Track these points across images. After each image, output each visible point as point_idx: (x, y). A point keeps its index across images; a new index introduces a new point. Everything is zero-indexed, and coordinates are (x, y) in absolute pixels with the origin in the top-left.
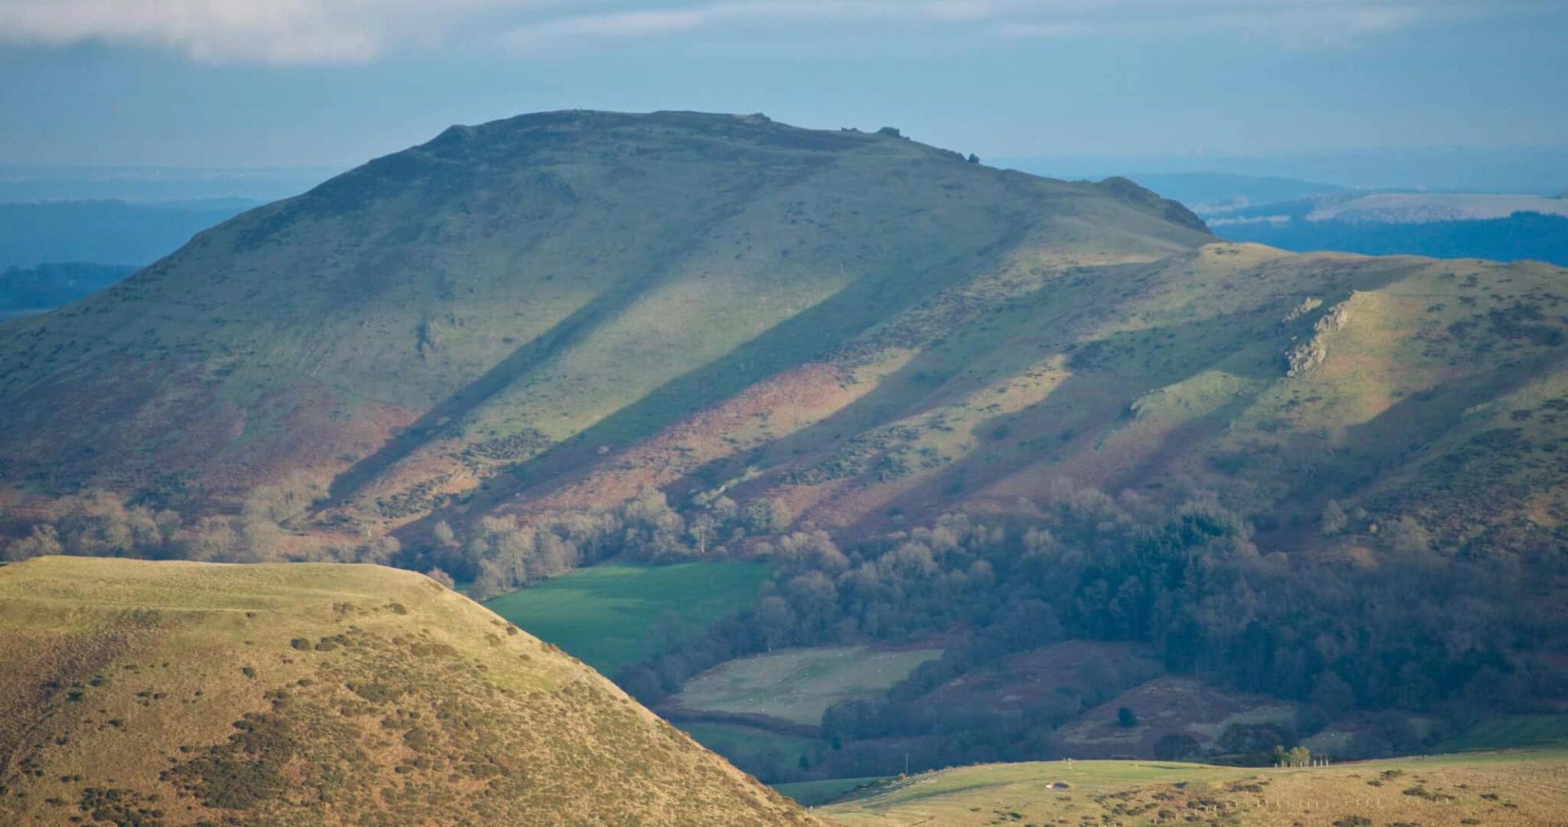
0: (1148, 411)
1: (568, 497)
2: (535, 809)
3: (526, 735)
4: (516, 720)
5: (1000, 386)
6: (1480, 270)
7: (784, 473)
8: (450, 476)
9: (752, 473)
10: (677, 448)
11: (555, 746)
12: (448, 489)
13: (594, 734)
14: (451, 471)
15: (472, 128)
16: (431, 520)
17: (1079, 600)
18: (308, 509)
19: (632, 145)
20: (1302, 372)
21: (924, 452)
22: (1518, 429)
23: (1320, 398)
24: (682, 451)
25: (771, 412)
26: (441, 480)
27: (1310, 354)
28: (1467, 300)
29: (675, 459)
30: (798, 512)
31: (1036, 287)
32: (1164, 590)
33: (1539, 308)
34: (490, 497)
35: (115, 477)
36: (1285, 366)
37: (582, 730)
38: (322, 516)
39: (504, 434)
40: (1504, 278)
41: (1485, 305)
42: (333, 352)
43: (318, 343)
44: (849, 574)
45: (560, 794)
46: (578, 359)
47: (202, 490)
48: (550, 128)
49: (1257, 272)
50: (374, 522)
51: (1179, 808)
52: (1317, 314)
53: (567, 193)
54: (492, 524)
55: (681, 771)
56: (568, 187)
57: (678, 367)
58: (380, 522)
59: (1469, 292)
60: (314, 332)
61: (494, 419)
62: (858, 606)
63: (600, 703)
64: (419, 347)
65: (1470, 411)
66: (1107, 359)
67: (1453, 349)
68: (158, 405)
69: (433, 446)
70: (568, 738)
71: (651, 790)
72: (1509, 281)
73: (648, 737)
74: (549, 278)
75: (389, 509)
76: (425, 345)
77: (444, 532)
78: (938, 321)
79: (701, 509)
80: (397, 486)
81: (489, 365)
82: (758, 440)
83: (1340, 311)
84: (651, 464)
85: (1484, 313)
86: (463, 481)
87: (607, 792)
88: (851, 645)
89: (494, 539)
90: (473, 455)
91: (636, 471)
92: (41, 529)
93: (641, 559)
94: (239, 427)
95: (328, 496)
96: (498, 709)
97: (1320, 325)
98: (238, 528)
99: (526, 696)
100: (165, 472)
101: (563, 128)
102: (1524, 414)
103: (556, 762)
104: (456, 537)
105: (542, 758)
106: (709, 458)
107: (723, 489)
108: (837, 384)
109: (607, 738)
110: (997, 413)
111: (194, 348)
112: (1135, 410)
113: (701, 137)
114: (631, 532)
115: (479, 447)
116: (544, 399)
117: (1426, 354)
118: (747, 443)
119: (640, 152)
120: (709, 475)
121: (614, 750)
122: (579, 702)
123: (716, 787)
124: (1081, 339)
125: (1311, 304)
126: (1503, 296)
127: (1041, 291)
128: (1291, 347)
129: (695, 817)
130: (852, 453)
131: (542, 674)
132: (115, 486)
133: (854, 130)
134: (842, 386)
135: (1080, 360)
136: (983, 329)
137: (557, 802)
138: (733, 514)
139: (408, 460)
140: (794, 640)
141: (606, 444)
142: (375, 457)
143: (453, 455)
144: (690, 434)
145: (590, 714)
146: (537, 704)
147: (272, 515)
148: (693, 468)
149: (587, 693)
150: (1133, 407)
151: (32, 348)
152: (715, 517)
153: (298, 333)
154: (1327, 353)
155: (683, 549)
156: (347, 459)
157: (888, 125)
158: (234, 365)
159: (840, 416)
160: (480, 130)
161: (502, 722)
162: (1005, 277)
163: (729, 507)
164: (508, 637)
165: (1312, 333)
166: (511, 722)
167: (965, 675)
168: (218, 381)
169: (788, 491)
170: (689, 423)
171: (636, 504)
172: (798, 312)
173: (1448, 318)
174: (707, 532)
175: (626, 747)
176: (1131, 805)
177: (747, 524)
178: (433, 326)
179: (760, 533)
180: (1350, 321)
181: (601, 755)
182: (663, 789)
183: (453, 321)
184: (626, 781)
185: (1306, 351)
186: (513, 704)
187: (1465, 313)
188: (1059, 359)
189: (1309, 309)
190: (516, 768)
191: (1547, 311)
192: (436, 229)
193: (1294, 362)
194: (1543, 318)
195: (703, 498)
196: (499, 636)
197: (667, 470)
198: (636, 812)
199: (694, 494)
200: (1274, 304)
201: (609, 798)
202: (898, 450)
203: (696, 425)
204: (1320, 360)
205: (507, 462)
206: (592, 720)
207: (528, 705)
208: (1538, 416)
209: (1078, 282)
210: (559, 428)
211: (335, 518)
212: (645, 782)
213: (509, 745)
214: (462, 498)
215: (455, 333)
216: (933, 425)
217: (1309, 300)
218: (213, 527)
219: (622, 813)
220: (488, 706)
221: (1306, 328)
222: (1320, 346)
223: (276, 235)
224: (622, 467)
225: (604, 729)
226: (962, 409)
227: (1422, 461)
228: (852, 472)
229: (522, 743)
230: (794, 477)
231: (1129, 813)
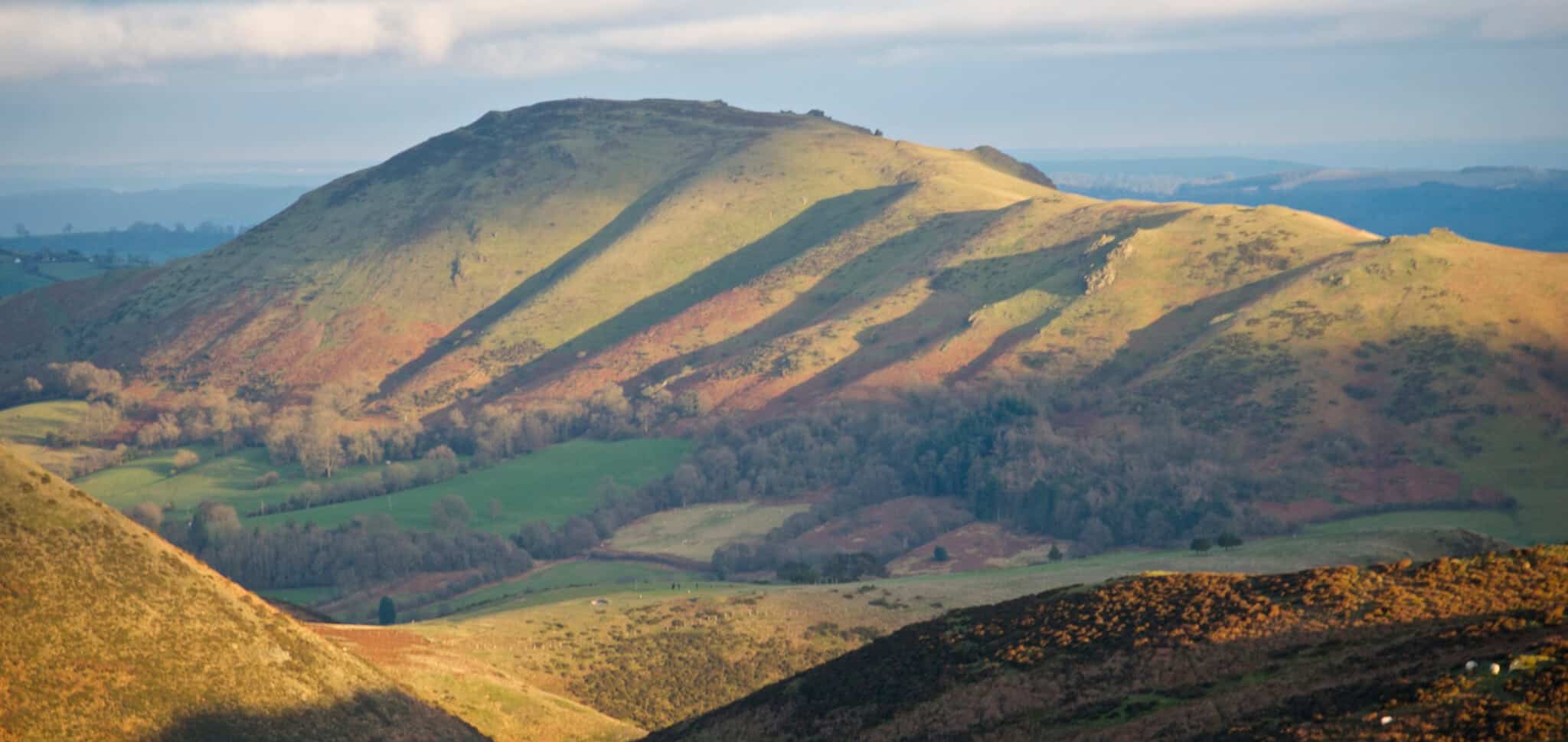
0: (981, 321)
1: (552, 390)
2: (37, 625)
3: (40, 565)
4: (31, 553)
5: (875, 304)
6: (1234, 212)
7: (710, 370)
8: (469, 375)
9: (687, 371)
10: (635, 353)
11: (63, 573)
12: (467, 385)
13: (100, 563)
14: (470, 371)
15: (504, 113)
16: (451, 407)
17: (915, 465)
18: (362, 401)
19: (619, 124)
20: (1096, 291)
21: (815, 354)
22: (1250, 333)
23: (1109, 311)
24: (639, 355)
25: (707, 325)
26: (462, 378)
27: (1103, 277)
28: (1220, 236)
29: (633, 361)
30: (719, 400)
31: (911, 228)
32: (978, 457)
33: (1275, 241)
34: (496, 391)
35: (224, 377)
36: (1084, 286)
37: (91, 560)
38: (372, 406)
39: (509, 344)
40: (1251, 219)
41: (1235, 238)
42: (389, 282)
43: (378, 276)
44: (747, 447)
45: (61, 613)
46: (569, 288)
47: (287, 386)
48: (560, 112)
49: (1071, 216)
50: (410, 411)
51: (688, 618)
52: (1110, 247)
53: (568, 160)
54: (490, 410)
55: (173, 592)
56: (569, 156)
57: (645, 291)
58: (414, 409)
59: (1224, 230)
60: (376, 267)
61: (504, 331)
62: (752, 472)
63: (111, 538)
64: (453, 278)
65: (1217, 319)
66: (957, 283)
67: (1210, 273)
68: (260, 323)
69: (458, 353)
70: (76, 567)
71: (143, 608)
72: (1254, 221)
73: (150, 566)
74: (552, 225)
75: (420, 400)
76: (457, 276)
77: (457, 416)
78: (837, 256)
79: (648, 398)
80: (428, 383)
81: (504, 291)
82: (696, 346)
83: (1126, 246)
84: (615, 366)
85: (1234, 246)
86: (478, 379)
87: (102, 610)
88: (745, 501)
89: (492, 422)
90: (487, 360)
91: (604, 370)
92: (164, 416)
93: (603, 436)
94: (318, 339)
95: (378, 391)
96: (17, 543)
97: (1111, 256)
98: (306, 415)
99: (45, 534)
100: (261, 374)
101: (569, 112)
102: (1256, 321)
103: (62, 587)
104: (466, 422)
105: (49, 582)
106: (658, 360)
107: (665, 383)
108: (758, 303)
109: (113, 566)
110: (872, 324)
111: (289, 280)
112: (972, 321)
113: (672, 118)
114: (594, 416)
115: (492, 353)
116: (541, 317)
117: (1190, 276)
118: (687, 349)
119: (625, 129)
120: (656, 373)
121: (116, 576)
122: (92, 537)
123: (203, 605)
124: (939, 266)
125: (1106, 240)
126: (1249, 232)
127: (915, 231)
128: (1089, 272)
129: (177, 630)
130: (761, 356)
131: (64, 514)
132: (225, 385)
133: (790, 112)
134: (762, 305)
135: (939, 283)
136: (870, 261)
137: (56, 619)
138: (670, 402)
139: (438, 363)
140: (702, 498)
141: (583, 350)
142: (416, 361)
143: (471, 359)
144: (646, 342)
145: (100, 547)
146: (55, 539)
147: (336, 406)
148: (646, 368)
149: (101, 530)
150: (970, 319)
151: (180, 280)
152: (656, 405)
153: (365, 268)
154: (1116, 278)
155: (631, 428)
156: (395, 362)
157: (815, 108)
158: (316, 293)
159: (758, 327)
160: (510, 114)
161: (19, 554)
162: (889, 222)
163: (667, 397)
164: (41, 486)
165: (1105, 261)
166: (27, 554)
167: (827, 523)
168: (305, 305)
169: (712, 384)
170: (646, 333)
171: (599, 396)
172: (735, 250)
173: (1207, 249)
174: (649, 416)
175: (127, 574)
176: (652, 616)
177: (678, 410)
178: (463, 262)
179: (689, 416)
180: (1134, 252)
181: (104, 581)
182: (153, 607)
183: (479, 258)
184: (122, 601)
185: (1100, 275)
186: (33, 540)
187: (1220, 246)
188: (922, 283)
189: (1104, 243)
190: (26, 592)
191: (1281, 244)
192: (470, 189)
193: (1091, 284)
194: (1277, 249)
195: (650, 391)
196: (33, 484)
197: (627, 369)
198: (125, 627)
199: (643, 388)
200: (1084, 241)
201: (104, 615)
202: (795, 352)
203: (651, 335)
204: (1110, 282)
205: (513, 364)
206: (102, 552)
207: (47, 541)
208: (1266, 323)
209: (942, 225)
210: (551, 340)
211: (382, 407)
212: (139, 602)
213: (23, 573)
214: (476, 392)
215: (480, 267)
216: (823, 333)
217: (1104, 236)
218: (290, 414)
219: (113, 627)
220: (9, 541)
221: (1101, 258)
222: (1110, 271)
223: (356, 195)
224: (593, 368)
225: (110, 559)
226: (846, 322)
227: (1179, 358)
228: (761, 370)
229: (34, 572)
230: (718, 374)
231: (648, 623)
